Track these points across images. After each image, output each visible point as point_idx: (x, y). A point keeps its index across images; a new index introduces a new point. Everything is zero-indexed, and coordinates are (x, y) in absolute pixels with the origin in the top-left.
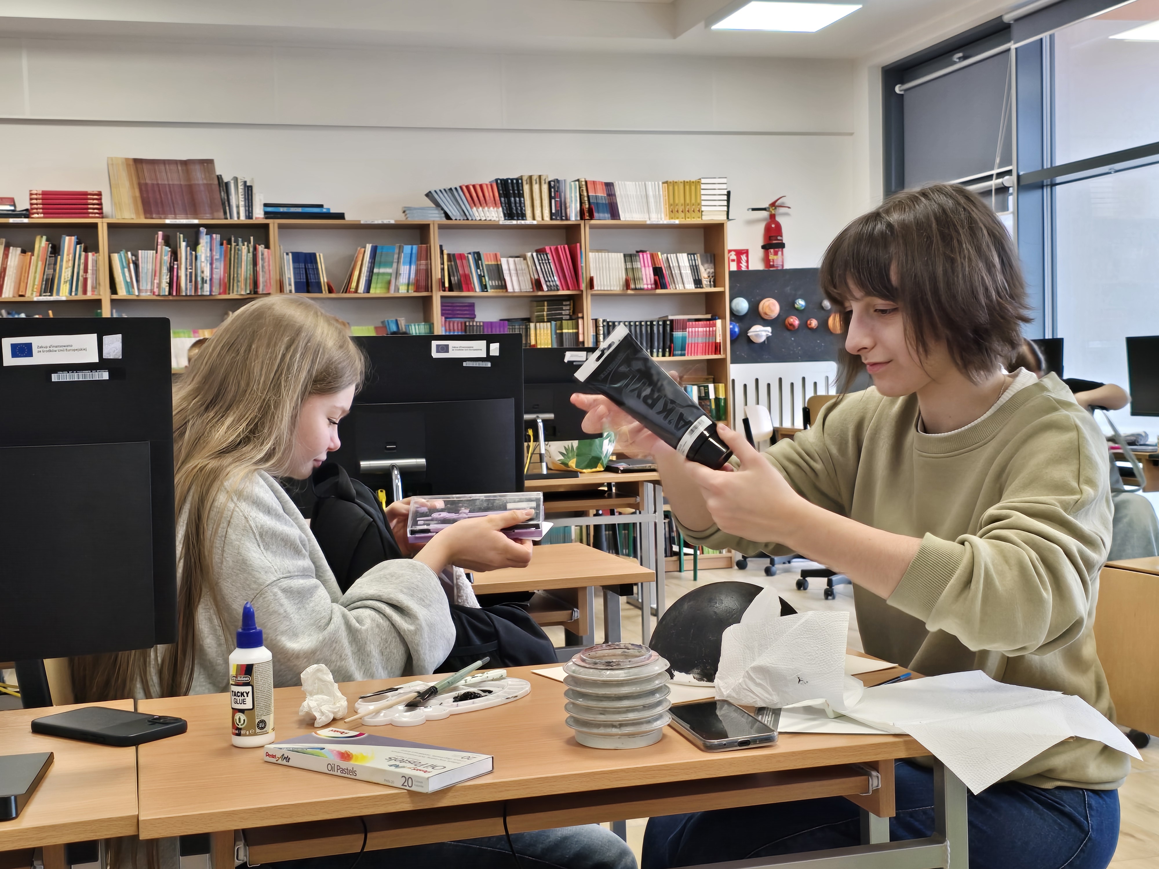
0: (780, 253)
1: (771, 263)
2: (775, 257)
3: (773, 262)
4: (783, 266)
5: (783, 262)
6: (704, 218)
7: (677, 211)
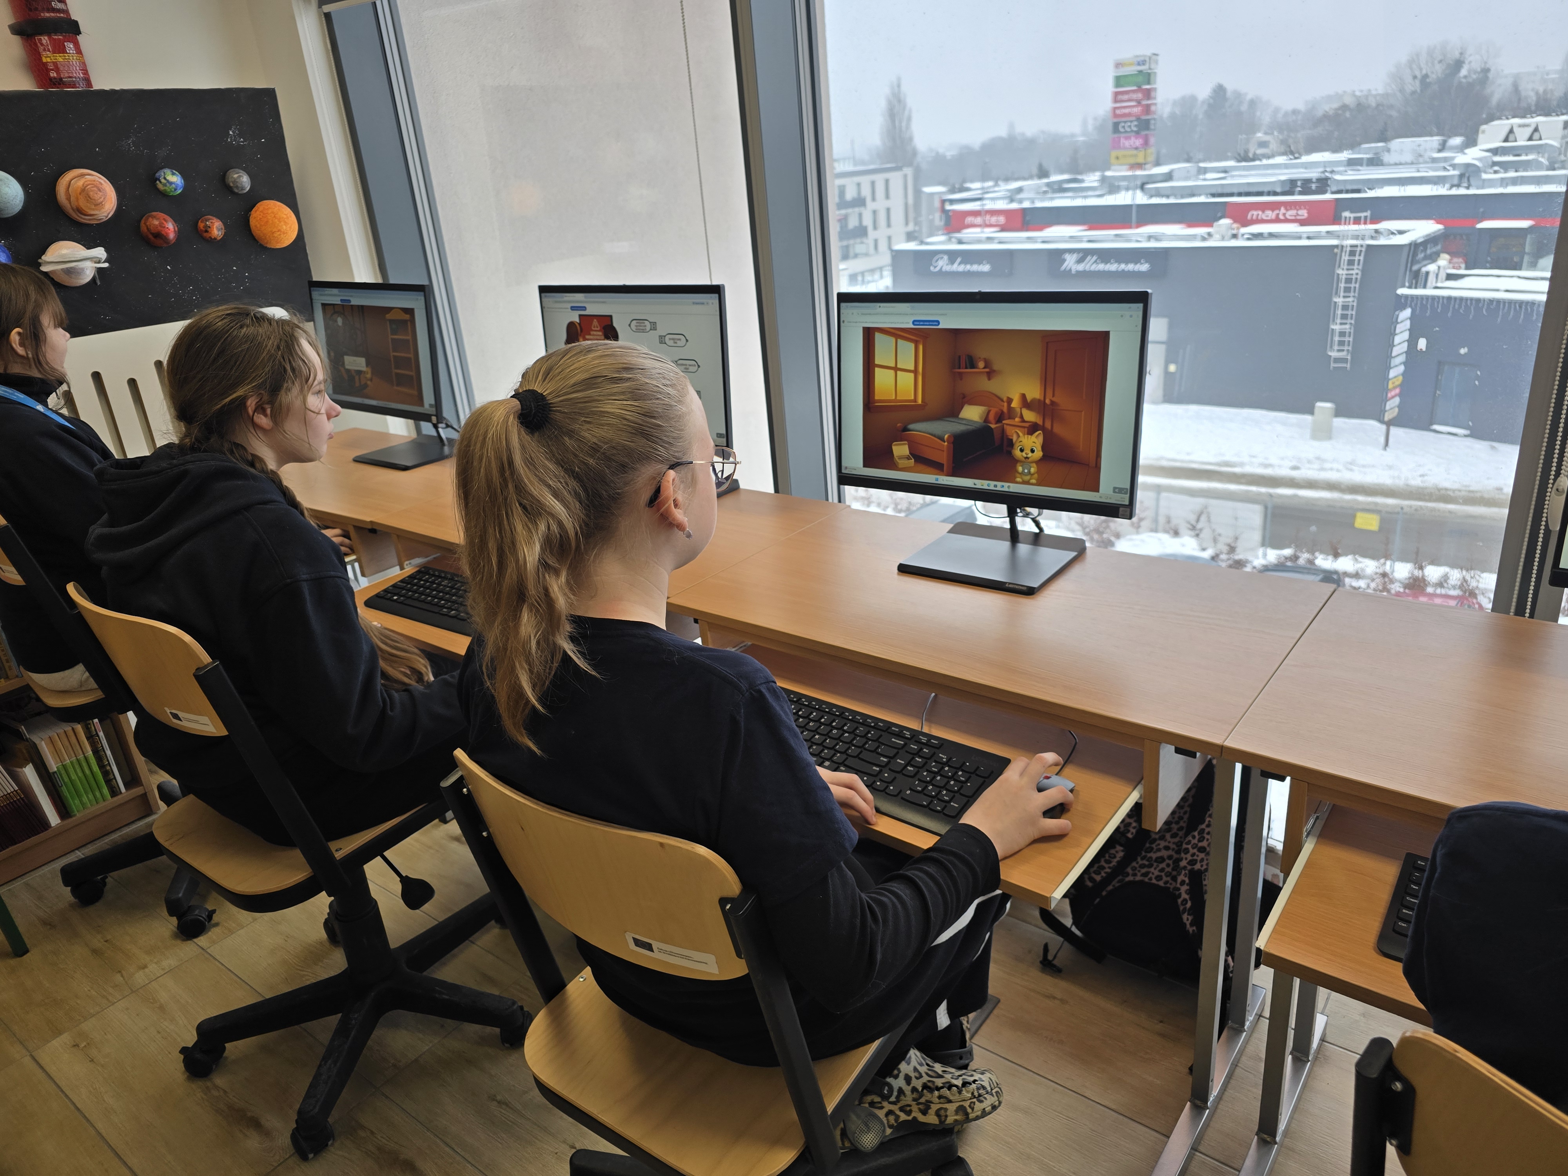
0: (70, 46)
1: (53, 74)
2: (59, 58)
3: (57, 69)
4: (88, 81)
5: (86, 72)
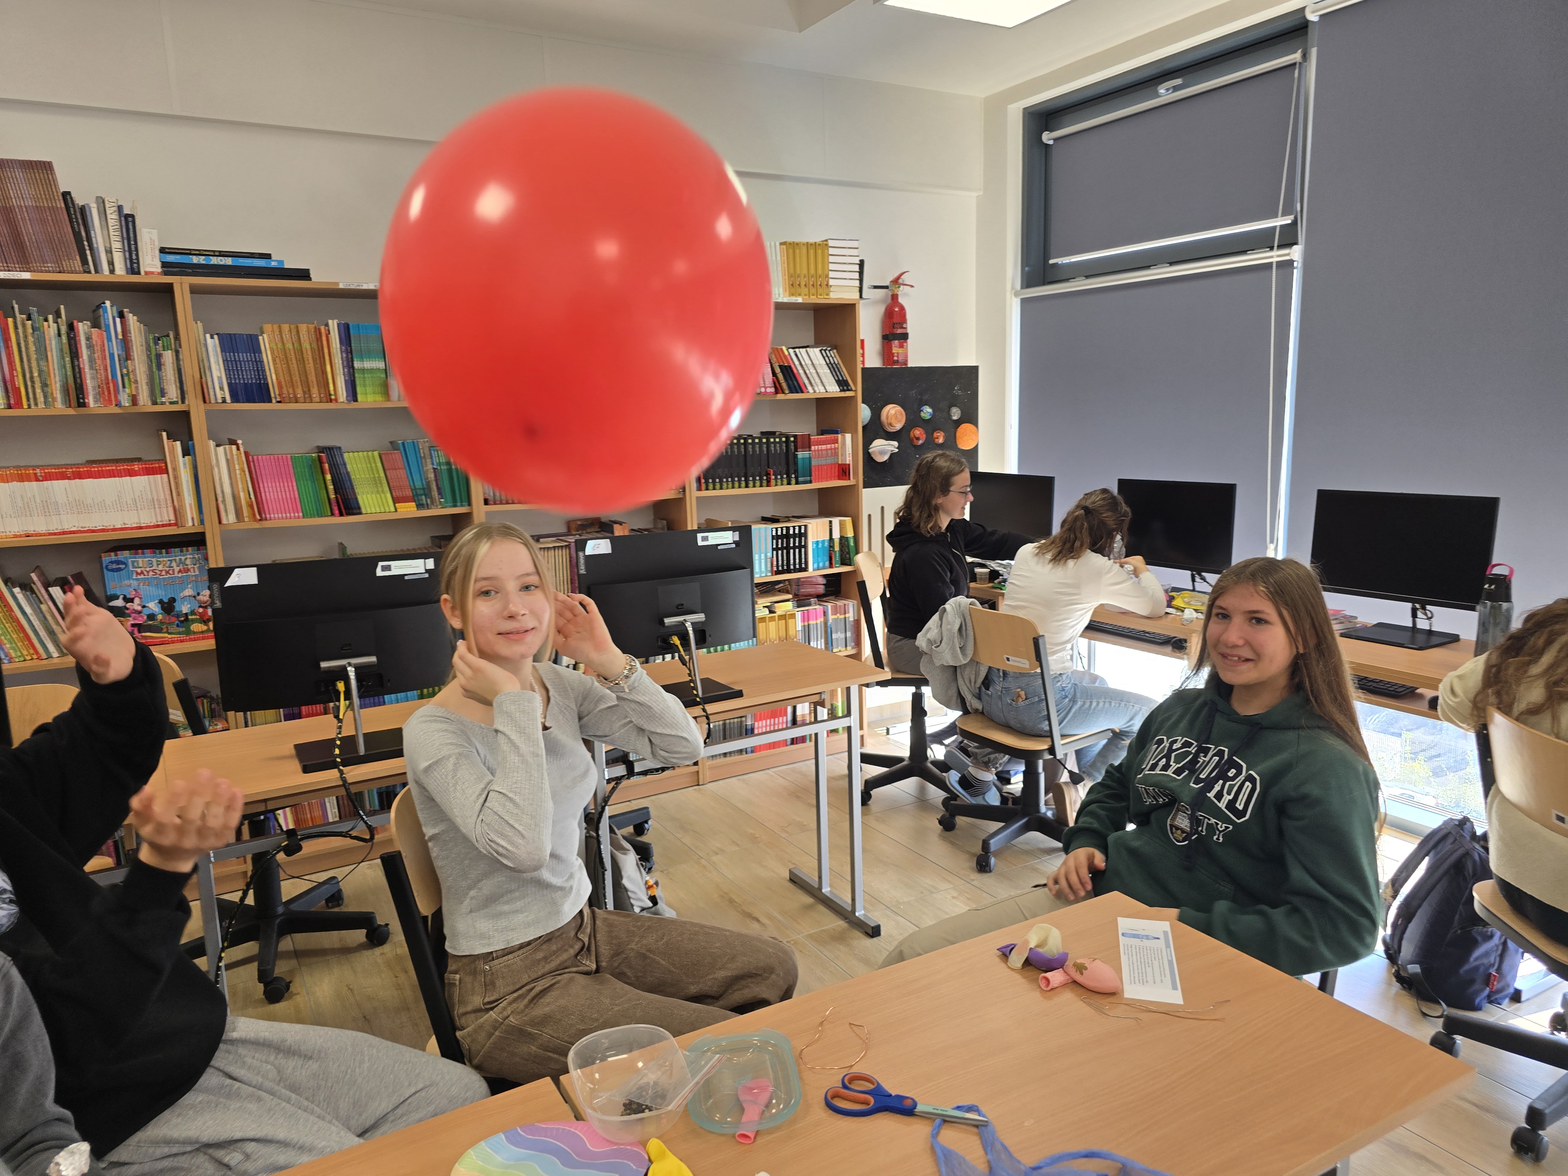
0: (903, 345)
1: (892, 359)
2: (897, 351)
3: (894, 356)
5: (907, 358)
6: (832, 295)
7: (799, 285)
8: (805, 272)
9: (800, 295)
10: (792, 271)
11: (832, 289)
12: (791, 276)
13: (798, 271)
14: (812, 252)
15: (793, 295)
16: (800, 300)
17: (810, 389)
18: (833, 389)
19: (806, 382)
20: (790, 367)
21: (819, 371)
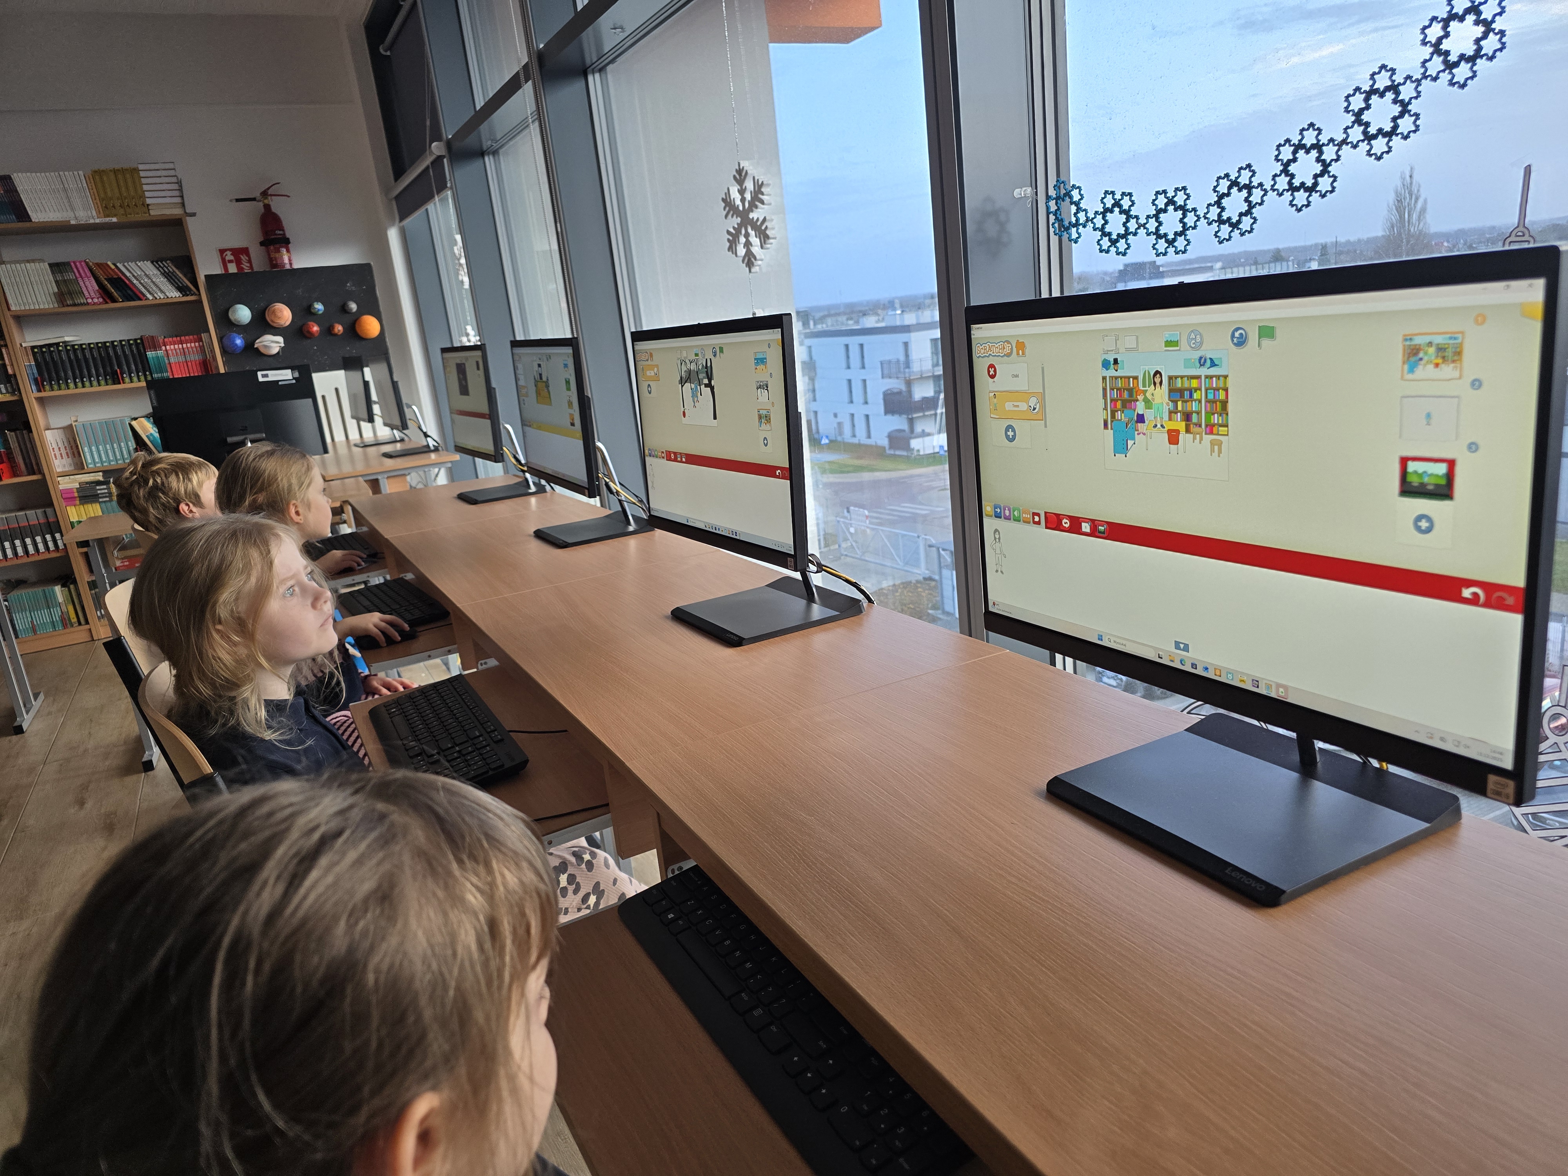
0: (285, 250)
1: (274, 262)
2: (279, 256)
3: (276, 260)
4: (291, 265)
5: (291, 261)
6: (152, 213)
7: (114, 206)
8: (118, 195)
9: (115, 216)
10: (102, 195)
11: (150, 207)
12: (102, 200)
13: (109, 194)
14: (120, 176)
15: (108, 216)
16: (114, 220)
17: (149, 296)
18: (174, 294)
19: (143, 290)
20: (120, 278)
21: (154, 280)
